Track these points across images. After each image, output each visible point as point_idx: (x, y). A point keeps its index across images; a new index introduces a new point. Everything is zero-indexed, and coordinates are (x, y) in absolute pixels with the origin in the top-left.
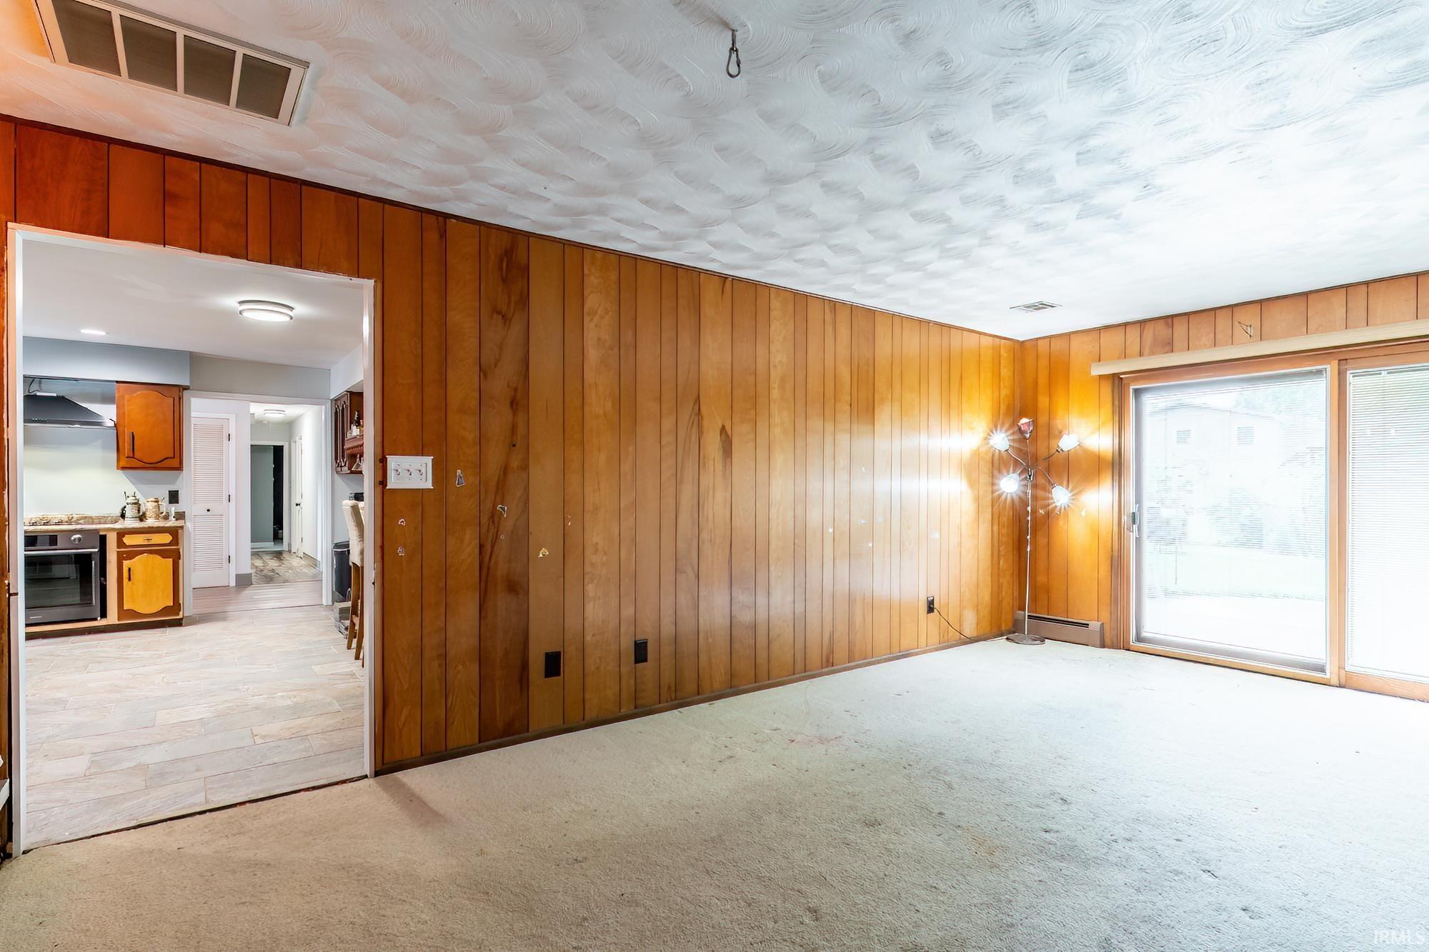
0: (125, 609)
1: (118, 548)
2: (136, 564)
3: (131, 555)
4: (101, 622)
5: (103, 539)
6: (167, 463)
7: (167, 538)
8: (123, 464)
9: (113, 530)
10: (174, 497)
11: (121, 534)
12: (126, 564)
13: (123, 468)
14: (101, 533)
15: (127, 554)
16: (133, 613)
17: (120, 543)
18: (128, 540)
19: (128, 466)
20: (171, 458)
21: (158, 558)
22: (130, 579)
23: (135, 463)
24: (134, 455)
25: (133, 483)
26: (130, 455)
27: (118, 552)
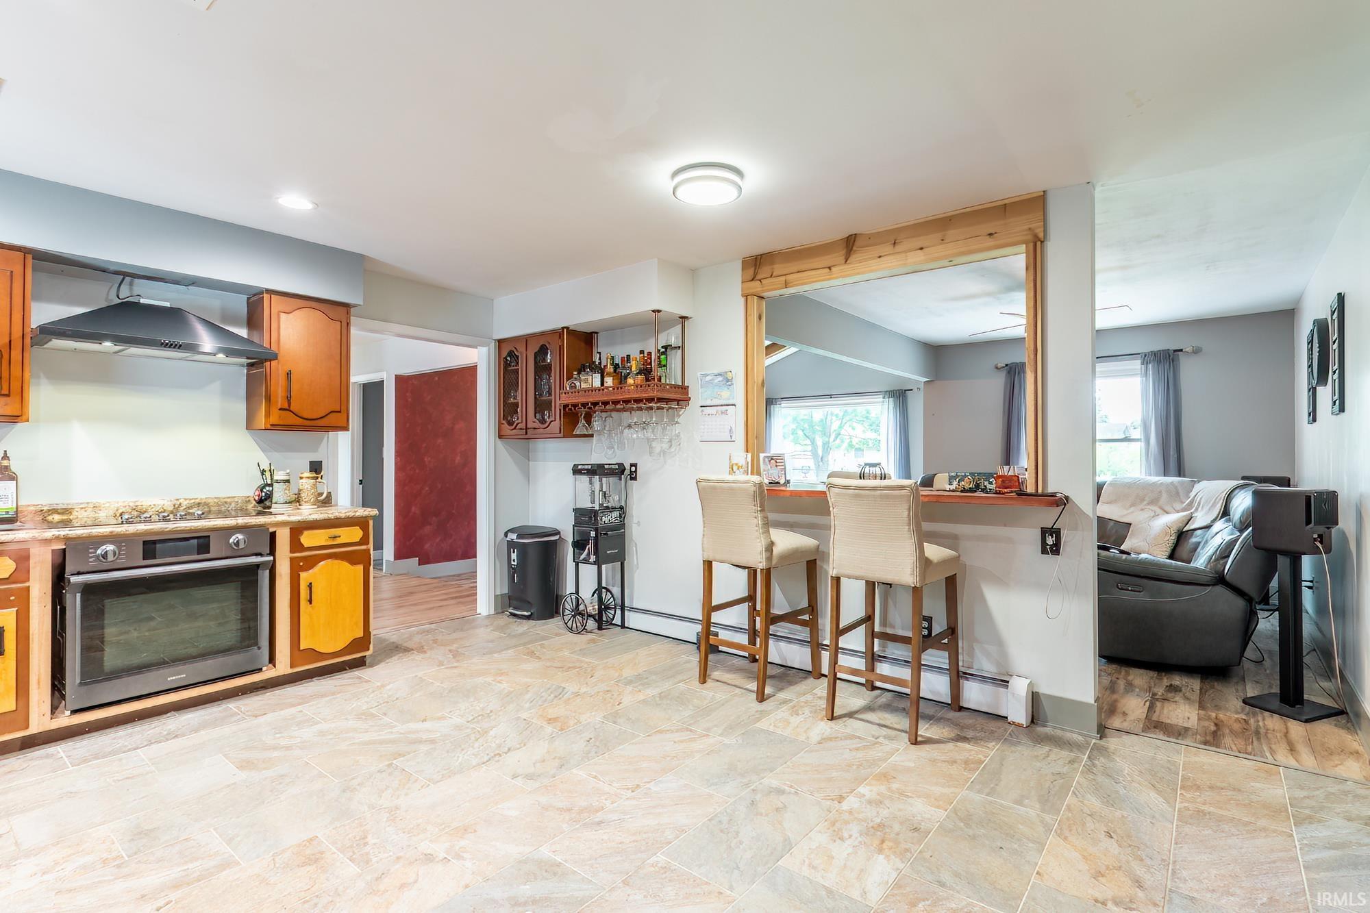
0: (301, 649)
1: (292, 551)
2: (318, 576)
3: (310, 563)
4: (268, 673)
5: (273, 536)
6: (331, 420)
7: (355, 534)
8: (274, 420)
9: (284, 524)
10: (316, 467)
11: (297, 530)
12: (305, 577)
13: (274, 426)
14: (269, 530)
15: (304, 561)
16: (314, 654)
17: (295, 545)
18: (308, 539)
19: (281, 423)
20: (337, 412)
21: (345, 565)
22: (309, 601)
23: (291, 419)
24: (289, 406)
25: (264, 451)
26: (286, 406)
27: (292, 559)
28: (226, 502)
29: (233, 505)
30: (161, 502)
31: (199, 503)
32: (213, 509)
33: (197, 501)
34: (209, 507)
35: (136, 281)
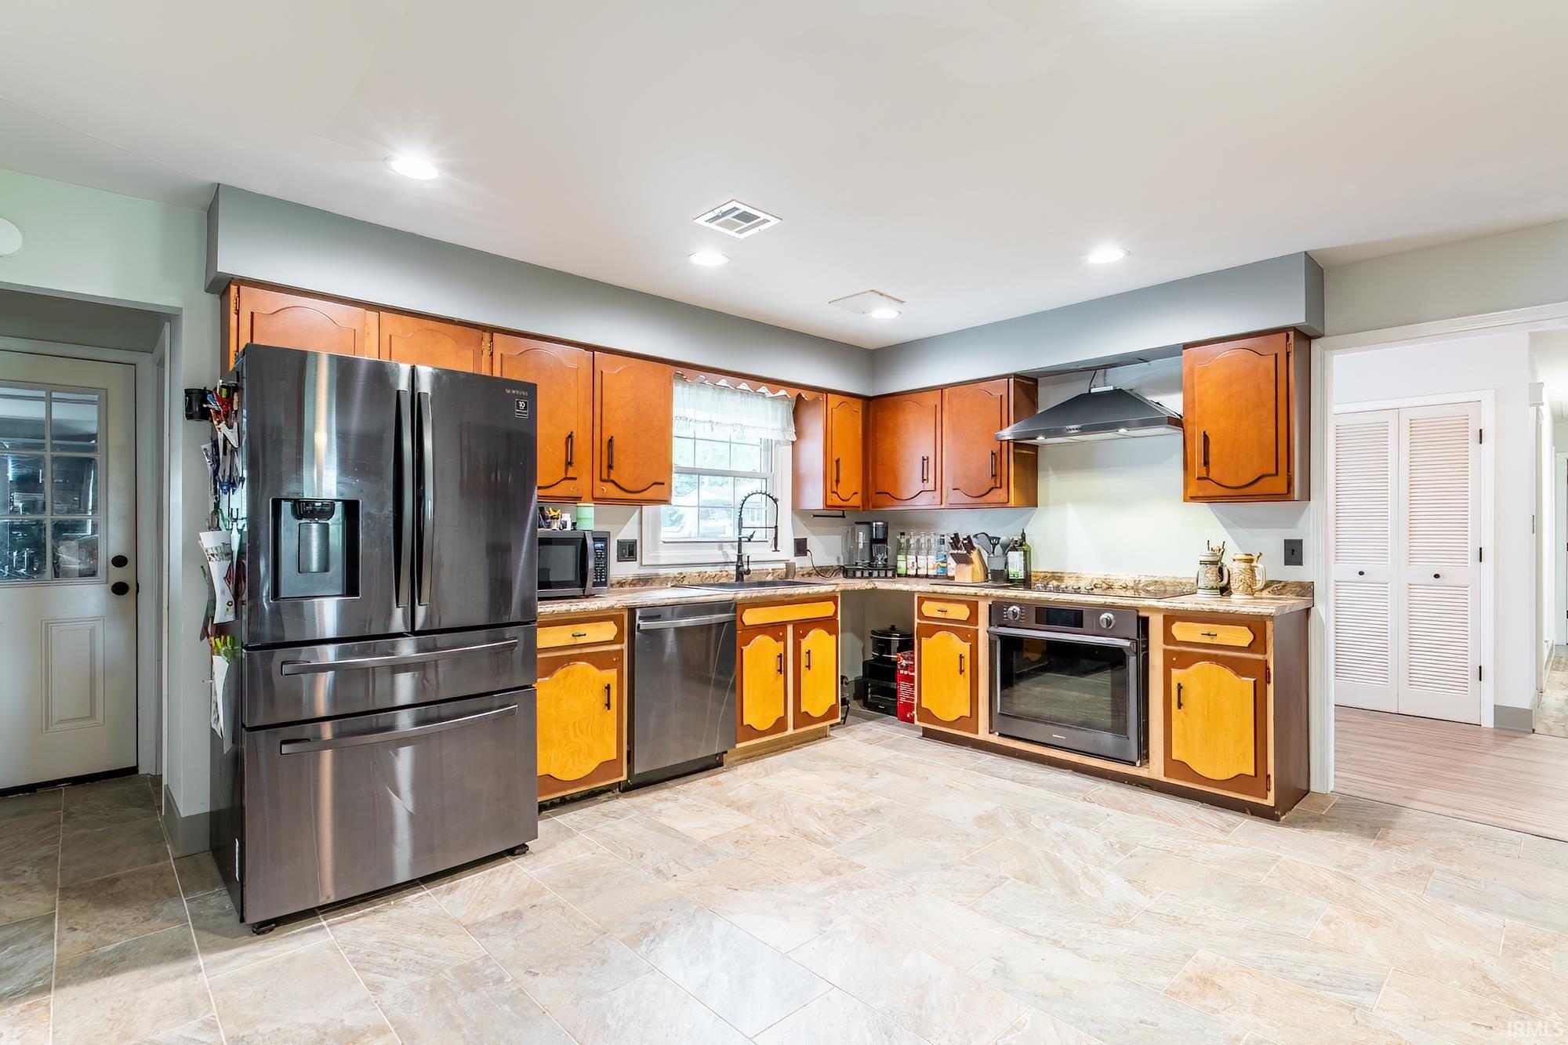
0: (1174, 758)
1: (1165, 643)
2: (1195, 678)
3: (1185, 661)
4: (1139, 771)
5: (1143, 624)
6: (1263, 487)
7: (1243, 637)
8: (1192, 492)
9: (1157, 609)
10: (1293, 552)
11: (1171, 618)
12: (1176, 673)
13: (1194, 498)
14: (1141, 614)
15: (1178, 658)
17: (1168, 637)
18: (1180, 631)
19: (1200, 494)
20: (1272, 475)
21: (1228, 673)
22: (1180, 706)
23: (1212, 490)
24: (1209, 474)
25: (1226, 526)
26: (1205, 475)
27: (1165, 651)
28: (1181, 583)
29: (1188, 587)
30: (1125, 577)
31: (1156, 582)
32: (1168, 588)
33: (1156, 579)
34: (1165, 586)
35: (1109, 370)
